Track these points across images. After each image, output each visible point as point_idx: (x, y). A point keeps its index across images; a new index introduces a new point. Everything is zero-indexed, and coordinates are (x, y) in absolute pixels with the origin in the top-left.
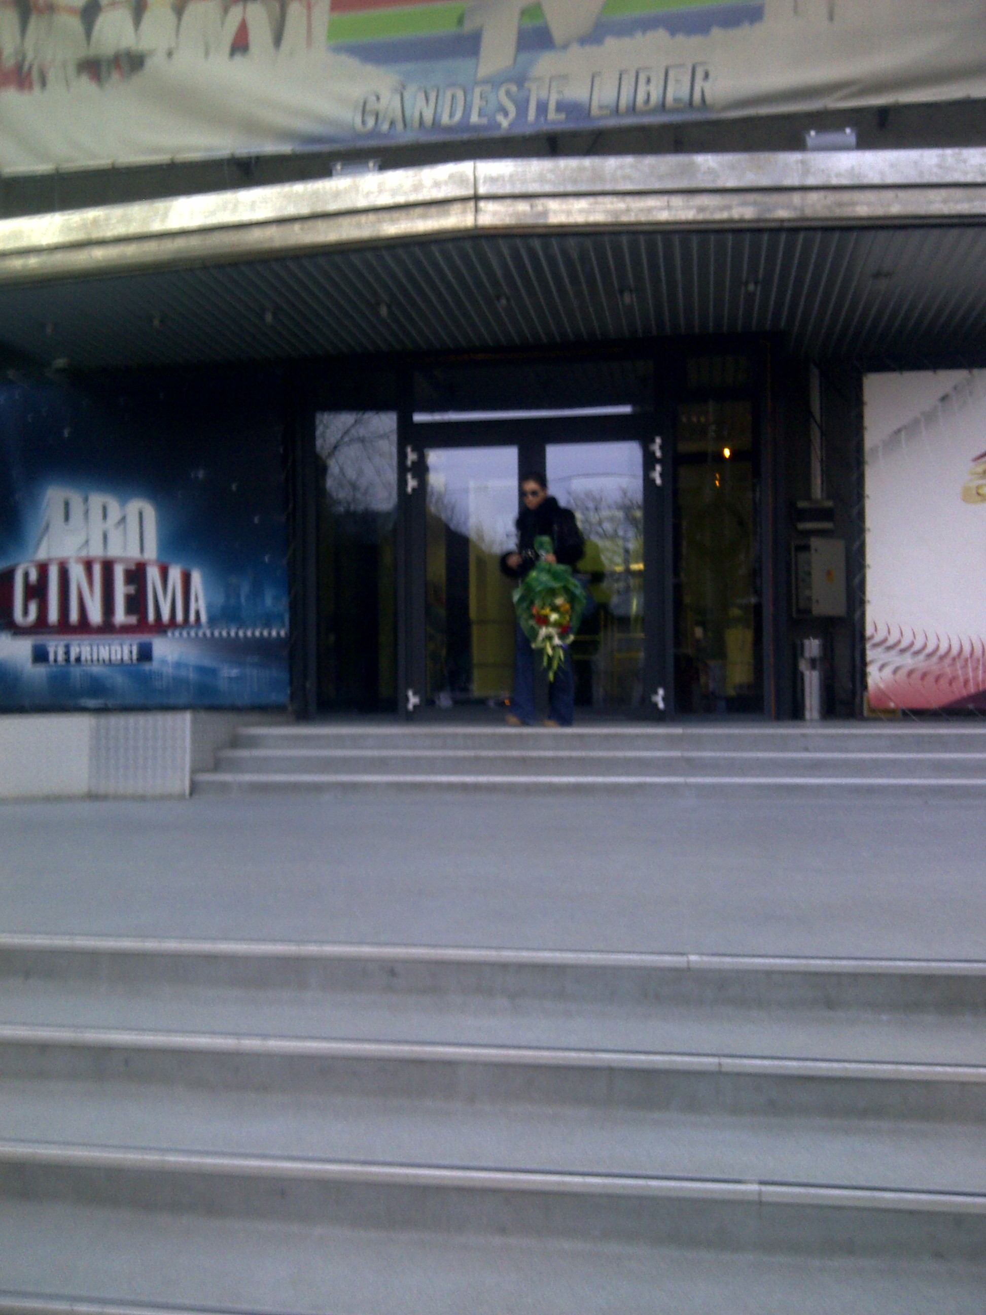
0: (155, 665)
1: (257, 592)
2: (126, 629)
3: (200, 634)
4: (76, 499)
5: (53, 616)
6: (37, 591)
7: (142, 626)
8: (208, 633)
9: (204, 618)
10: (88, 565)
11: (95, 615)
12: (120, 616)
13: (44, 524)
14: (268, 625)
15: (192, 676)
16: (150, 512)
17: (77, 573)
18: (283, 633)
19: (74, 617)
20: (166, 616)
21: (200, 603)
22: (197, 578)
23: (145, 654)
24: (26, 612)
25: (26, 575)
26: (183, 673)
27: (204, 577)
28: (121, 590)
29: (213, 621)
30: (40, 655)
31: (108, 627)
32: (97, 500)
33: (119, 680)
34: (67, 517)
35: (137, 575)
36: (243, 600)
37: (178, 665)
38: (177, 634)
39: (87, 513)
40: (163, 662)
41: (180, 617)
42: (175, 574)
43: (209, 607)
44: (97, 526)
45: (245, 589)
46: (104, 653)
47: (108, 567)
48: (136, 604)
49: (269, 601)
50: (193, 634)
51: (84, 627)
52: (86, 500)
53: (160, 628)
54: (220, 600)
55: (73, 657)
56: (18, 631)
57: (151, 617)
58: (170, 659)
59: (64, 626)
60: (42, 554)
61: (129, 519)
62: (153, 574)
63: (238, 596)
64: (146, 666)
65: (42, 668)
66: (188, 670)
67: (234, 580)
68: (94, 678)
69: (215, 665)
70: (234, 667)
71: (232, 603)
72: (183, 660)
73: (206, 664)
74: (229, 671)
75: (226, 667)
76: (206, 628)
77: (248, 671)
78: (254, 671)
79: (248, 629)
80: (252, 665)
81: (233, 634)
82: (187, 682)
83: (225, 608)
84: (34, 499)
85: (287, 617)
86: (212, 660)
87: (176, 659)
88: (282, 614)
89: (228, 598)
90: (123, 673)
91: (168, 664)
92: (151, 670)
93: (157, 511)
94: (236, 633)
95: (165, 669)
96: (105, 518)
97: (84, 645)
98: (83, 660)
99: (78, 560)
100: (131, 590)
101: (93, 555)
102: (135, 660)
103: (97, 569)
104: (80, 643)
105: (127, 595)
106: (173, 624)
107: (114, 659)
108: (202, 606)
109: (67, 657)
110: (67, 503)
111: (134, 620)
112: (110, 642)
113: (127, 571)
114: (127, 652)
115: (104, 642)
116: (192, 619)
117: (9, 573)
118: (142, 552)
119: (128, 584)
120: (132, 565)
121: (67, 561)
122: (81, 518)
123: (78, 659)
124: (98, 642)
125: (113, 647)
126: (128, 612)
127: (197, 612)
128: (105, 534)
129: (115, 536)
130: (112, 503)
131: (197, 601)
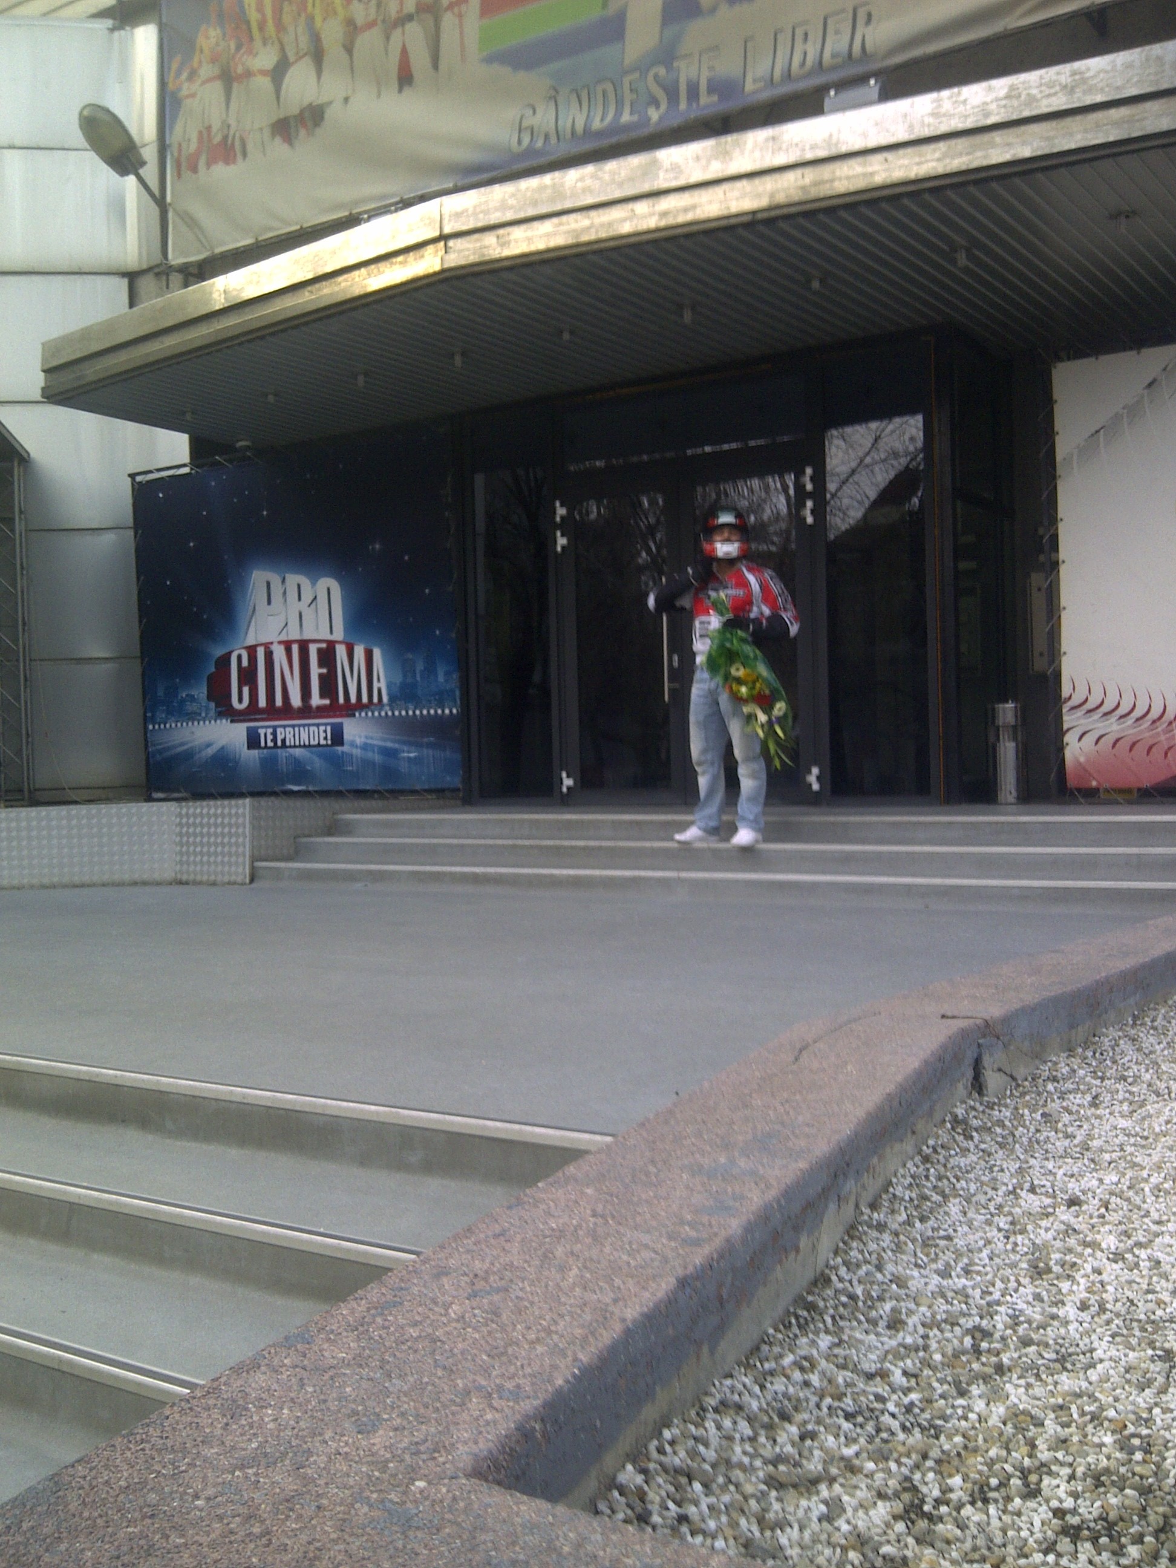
0: (345, 748)
1: (430, 670)
2: (321, 711)
3: (383, 714)
4: (275, 579)
5: (262, 703)
6: (248, 676)
7: (334, 708)
8: (390, 713)
9: (385, 699)
10: (288, 645)
11: (296, 701)
12: (316, 700)
13: (251, 609)
14: (441, 703)
15: (377, 758)
16: (336, 589)
17: (279, 653)
18: (455, 711)
19: (279, 702)
20: (353, 698)
21: (381, 682)
22: (377, 654)
23: (338, 737)
24: (240, 700)
25: (239, 657)
26: (370, 755)
27: (384, 654)
28: (315, 671)
29: (393, 699)
30: (253, 741)
31: (306, 711)
32: (293, 579)
33: (317, 764)
34: (269, 603)
35: (327, 656)
36: (418, 679)
37: (365, 747)
38: (363, 714)
39: (285, 593)
40: (353, 744)
41: (365, 699)
42: (359, 652)
43: (389, 687)
44: (294, 606)
45: (420, 666)
46: (304, 736)
47: (304, 645)
48: (328, 685)
49: (441, 678)
50: (376, 714)
51: (287, 711)
52: (283, 581)
53: (350, 709)
54: (398, 679)
55: (279, 743)
56: (235, 716)
57: (341, 700)
58: (358, 741)
59: (272, 712)
60: (250, 641)
61: (319, 598)
62: (341, 651)
63: (414, 674)
64: (339, 749)
65: (255, 753)
66: (373, 751)
67: (410, 656)
68: (297, 762)
69: (397, 746)
70: (413, 748)
71: (409, 680)
72: (369, 741)
73: (389, 744)
74: (409, 752)
75: (405, 748)
76: (387, 708)
77: (425, 751)
78: (431, 752)
79: (424, 707)
80: (429, 745)
81: (411, 713)
82: (374, 764)
83: (404, 686)
84: (242, 582)
85: (458, 693)
86: (393, 741)
87: (363, 740)
88: (452, 691)
89: (405, 676)
90: (320, 756)
91: (357, 747)
92: (343, 753)
93: (342, 588)
94: (414, 712)
95: (355, 752)
96: (300, 599)
97: (288, 729)
98: (288, 744)
99: (280, 642)
100: (324, 671)
101: (291, 638)
102: (329, 742)
103: (295, 648)
104: (284, 727)
105: (321, 676)
106: (360, 706)
107: (312, 743)
108: (383, 685)
109: (275, 740)
110: (268, 584)
111: (327, 702)
112: (309, 725)
113: (320, 651)
114: (322, 735)
115: (304, 726)
116: (375, 700)
117: (226, 658)
118: (331, 632)
119: (321, 664)
120: (324, 645)
121: (272, 643)
122: (281, 599)
123: (284, 741)
124: (299, 726)
125: (312, 729)
126: (322, 696)
127: (379, 691)
128: (300, 615)
129: (308, 616)
130: (305, 582)
131: (379, 680)
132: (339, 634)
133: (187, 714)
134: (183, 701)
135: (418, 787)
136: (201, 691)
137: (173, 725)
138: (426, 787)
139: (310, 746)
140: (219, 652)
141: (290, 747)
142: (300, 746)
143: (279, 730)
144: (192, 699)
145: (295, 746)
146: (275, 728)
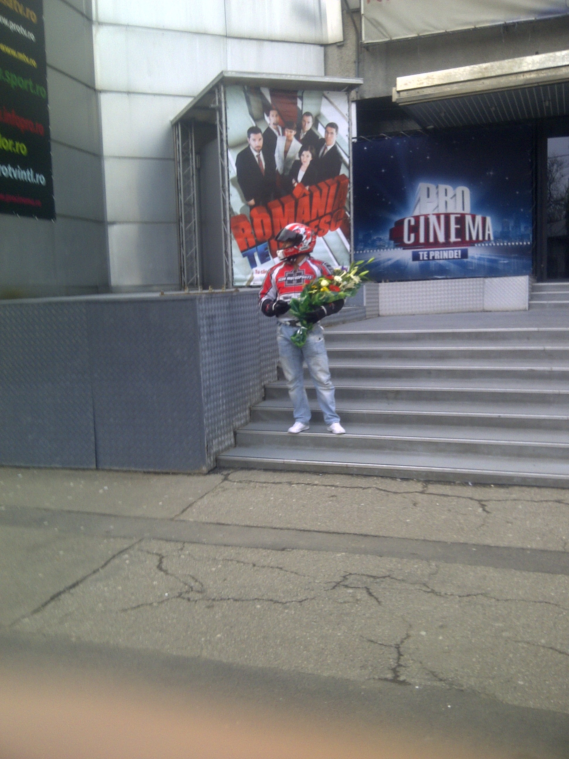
0: (469, 260)
1: (517, 226)
2: (456, 244)
3: (490, 245)
4: (432, 187)
5: (422, 240)
6: (414, 229)
7: (463, 242)
8: (494, 244)
9: (492, 238)
10: (438, 216)
11: (441, 239)
12: (453, 238)
13: (417, 199)
14: (522, 240)
15: (486, 263)
16: (467, 191)
17: (433, 220)
18: (529, 243)
19: (432, 240)
20: (474, 238)
21: (490, 231)
22: (489, 220)
23: (464, 255)
24: (409, 239)
25: (409, 221)
26: (482, 262)
27: (492, 220)
28: (453, 226)
29: (496, 238)
30: (416, 257)
31: (447, 244)
32: (442, 187)
33: (453, 266)
34: (428, 196)
35: (461, 220)
36: (510, 229)
37: (480, 259)
38: (479, 245)
39: (437, 193)
40: (473, 258)
41: (481, 238)
42: (479, 219)
43: (494, 233)
44: (442, 198)
45: (512, 224)
46: (445, 255)
47: (447, 217)
48: (460, 233)
49: (522, 229)
50: (487, 245)
51: (436, 244)
52: (437, 187)
53: (472, 243)
54: (500, 229)
55: (431, 258)
56: (406, 247)
57: (467, 238)
58: (476, 256)
59: (427, 244)
60: (416, 213)
61: (457, 195)
62: (468, 219)
63: (508, 227)
64: (465, 260)
65: (417, 263)
66: (484, 261)
67: (506, 220)
68: (440, 266)
69: (497, 258)
70: (506, 259)
71: (505, 230)
72: (482, 256)
73: (494, 258)
74: (504, 260)
75: (502, 259)
76: (493, 242)
77: (513, 260)
78: (515, 260)
79: (513, 242)
80: (514, 258)
81: (505, 244)
82: (484, 266)
83: (502, 233)
84: (413, 188)
85: (531, 236)
86: (496, 256)
87: (479, 256)
88: (529, 235)
89: (503, 228)
90: (454, 263)
91: (475, 259)
92: (467, 261)
93: (471, 191)
94: (507, 244)
95: (474, 261)
96: (446, 195)
97: (436, 252)
98: (436, 258)
99: (434, 214)
100: (458, 226)
101: (440, 212)
102: (460, 257)
103: (442, 218)
104: (434, 251)
105: (457, 229)
106: (478, 241)
107: (450, 257)
109: (428, 257)
110: (428, 189)
111: (459, 240)
112: (448, 250)
113: (456, 218)
114: (456, 254)
115: (445, 250)
116: (487, 238)
117: (401, 222)
118: (463, 210)
119: (457, 224)
120: (459, 216)
121: (429, 215)
122: (435, 196)
123: (433, 257)
124: (443, 250)
125: (450, 251)
126: (457, 237)
127: (489, 235)
128: (446, 203)
129: (451, 203)
130: (450, 188)
131: (489, 230)
132: (468, 210)
133: (377, 246)
134: (374, 241)
136: (386, 236)
137: (368, 251)
139: (449, 259)
140: (397, 218)
141: (438, 259)
142: (443, 259)
143: (431, 253)
144: (380, 239)
145: (440, 259)
146: (428, 252)
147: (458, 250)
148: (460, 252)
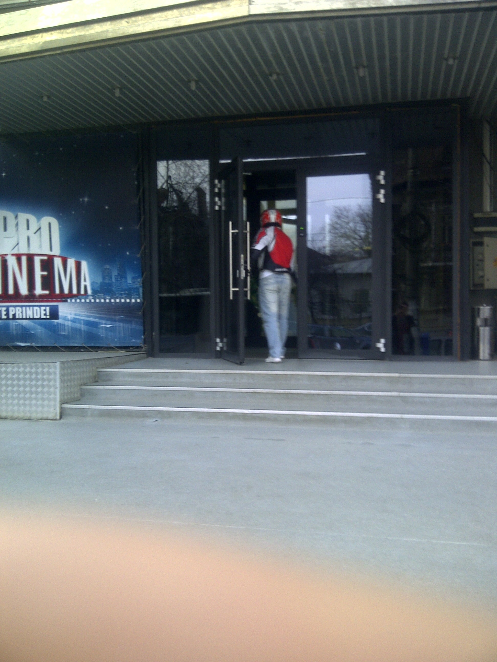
0: (60, 321)
1: (122, 276)
3: (88, 301)
4: (10, 215)
8: (93, 301)
9: (90, 292)
10: (18, 257)
11: (24, 290)
14: (129, 296)
15: (83, 327)
16: (55, 224)
17: (12, 262)
18: (138, 301)
19: (11, 291)
20: (66, 291)
21: (87, 281)
22: (84, 265)
23: (54, 314)
26: (77, 325)
27: (89, 265)
28: (38, 273)
29: (95, 293)
31: (31, 297)
32: (23, 217)
33: (39, 330)
35: (48, 264)
36: (114, 280)
37: (74, 320)
38: (73, 301)
40: (65, 318)
41: (75, 291)
42: (71, 263)
43: (92, 284)
44: (24, 233)
45: (115, 273)
46: (29, 313)
47: (30, 258)
48: (48, 282)
49: (129, 281)
50: (83, 301)
51: (17, 297)
53: (63, 298)
54: (99, 280)
57: (57, 291)
58: (69, 317)
59: (6, 297)
63: (111, 277)
64: (56, 321)
66: (80, 323)
67: (108, 267)
68: (24, 328)
69: (97, 320)
70: (109, 322)
71: (107, 281)
72: (77, 317)
73: (91, 319)
74: (106, 324)
75: (104, 322)
76: (91, 297)
77: (118, 324)
78: (121, 324)
79: (117, 298)
80: (120, 321)
81: (108, 301)
82: (80, 330)
83: (102, 285)
85: (141, 290)
86: (95, 317)
87: (73, 316)
88: (137, 289)
89: (104, 278)
90: (41, 325)
91: (68, 320)
92: (58, 323)
93: (60, 224)
94: (110, 300)
95: (67, 323)
96: (28, 228)
99: (13, 255)
100: (45, 273)
102: (48, 317)
103: (24, 259)
104: (15, 307)
105: (43, 277)
106: (71, 295)
107: (35, 317)
108: (88, 284)
109: (7, 314)
110: (5, 219)
111: (47, 292)
112: (33, 306)
113: (42, 261)
114: (43, 312)
115: (29, 306)
116: (82, 292)
118: (51, 250)
119: (43, 269)
120: (45, 258)
122: (14, 229)
123: (14, 315)
124: (26, 306)
126: (43, 288)
127: (85, 287)
128: (28, 239)
129: (34, 239)
130: (32, 219)
131: (85, 280)
132: (56, 251)
135: (112, 345)
138: (118, 345)
139: (33, 319)
141: (19, 319)
142: (26, 319)
143: (11, 309)
145: (22, 319)
146: (8, 307)
147: (46, 306)
148: (48, 309)
